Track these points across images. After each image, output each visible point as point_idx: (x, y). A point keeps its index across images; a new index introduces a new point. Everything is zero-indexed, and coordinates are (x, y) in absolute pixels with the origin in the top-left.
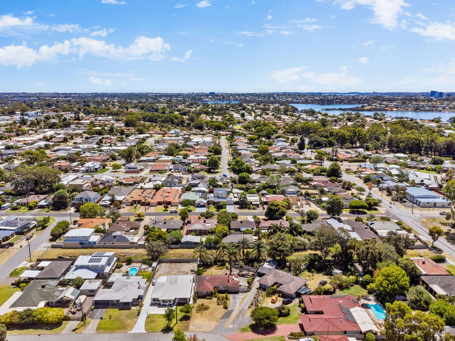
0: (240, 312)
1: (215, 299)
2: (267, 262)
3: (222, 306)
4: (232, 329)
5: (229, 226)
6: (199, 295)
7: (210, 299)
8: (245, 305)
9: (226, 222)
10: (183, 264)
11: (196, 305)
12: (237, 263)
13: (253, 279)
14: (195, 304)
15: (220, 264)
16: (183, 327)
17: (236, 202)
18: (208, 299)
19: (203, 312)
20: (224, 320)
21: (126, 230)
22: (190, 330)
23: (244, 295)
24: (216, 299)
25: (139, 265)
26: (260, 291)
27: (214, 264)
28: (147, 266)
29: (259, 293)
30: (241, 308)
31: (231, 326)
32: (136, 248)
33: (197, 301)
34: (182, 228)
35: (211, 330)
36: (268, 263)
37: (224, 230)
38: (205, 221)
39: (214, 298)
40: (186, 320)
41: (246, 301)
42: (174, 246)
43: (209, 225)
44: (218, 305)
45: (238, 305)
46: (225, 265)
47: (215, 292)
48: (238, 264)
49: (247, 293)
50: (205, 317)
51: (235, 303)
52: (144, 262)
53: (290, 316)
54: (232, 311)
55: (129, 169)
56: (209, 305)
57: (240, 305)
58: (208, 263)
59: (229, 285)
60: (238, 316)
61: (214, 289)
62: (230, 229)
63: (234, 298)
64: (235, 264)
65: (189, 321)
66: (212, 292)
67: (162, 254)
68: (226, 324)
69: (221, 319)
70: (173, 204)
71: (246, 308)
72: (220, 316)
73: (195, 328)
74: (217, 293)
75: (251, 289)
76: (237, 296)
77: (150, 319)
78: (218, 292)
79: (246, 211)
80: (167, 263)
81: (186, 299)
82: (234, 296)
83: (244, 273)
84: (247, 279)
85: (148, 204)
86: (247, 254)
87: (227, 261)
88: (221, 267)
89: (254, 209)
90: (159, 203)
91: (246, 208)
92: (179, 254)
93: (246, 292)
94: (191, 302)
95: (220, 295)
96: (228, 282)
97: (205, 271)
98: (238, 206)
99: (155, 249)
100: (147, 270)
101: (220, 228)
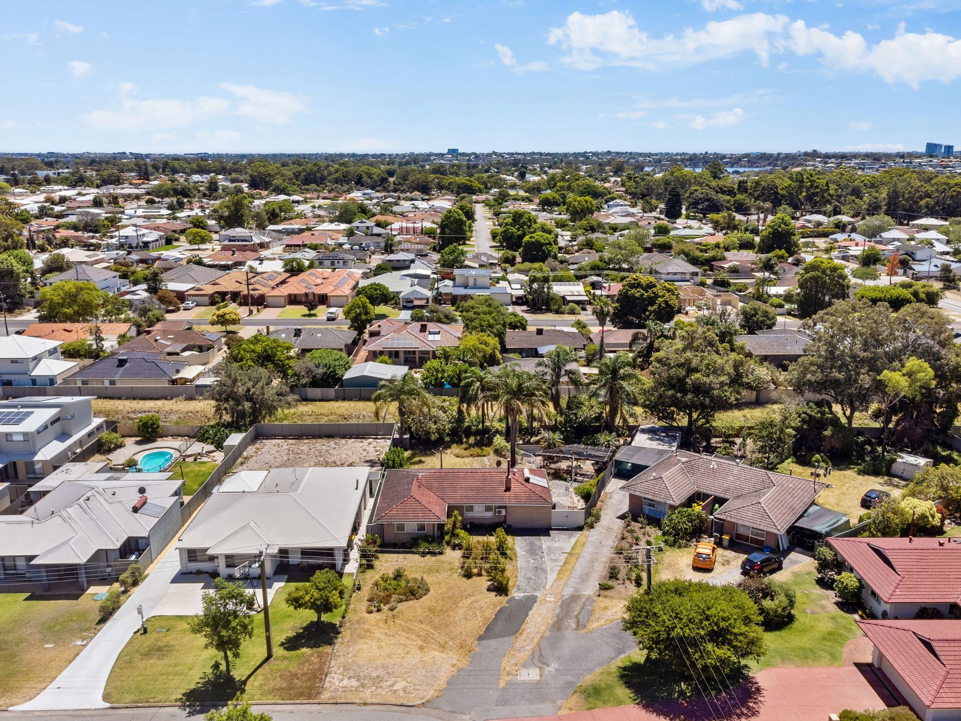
0: (567, 605)
1: (453, 556)
2: (644, 431)
3: (483, 582)
4: (537, 691)
5: (501, 336)
6: (390, 536)
7: (433, 554)
8: (584, 578)
9: (490, 326)
10: (343, 441)
11: (372, 577)
12: (534, 439)
13: (601, 485)
14: (369, 573)
15: (472, 440)
16: (294, 676)
17: (518, 298)
18: (423, 554)
19: (401, 606)
20: (493, 643)
21: (168, 350)
22: (325, 696)
23: (573, 540)
24: (458, 553)
25: (177, 443)
26: (636, 526)
27: (453, 442)
28: (212, 448)
29: (632, 531)
30: (568, 592)
31: (532, 675)
32: (190, 398)
33: (376, 563)
34: (351, 348)
35: (431, 694)
36: (646, 436)
37: (486, 344)
38: (423, 329)
39: (448, 551)
40: (316, 645)
41: (580, 566)
42: (317, 392)
43: (437, 337)
44: (468, 575)
45: (552, 577)
46: (490, 443)
47: (454, 526)
48: (537, 442)
49: (585, 532)
50: (408, 630)
51: (539, 569)
52: (201, 435)
54: (528, 603)
55: (230, 241)
56: (428, 579)
57: (558, 579)
58: (428, 433)
59: (509, 499)
60: (557, 626)
61: (449, 516)
62: (504, 350)
63: (533, 551)
64: (529, 442)
65: (327, 649)
66: (441, 527)
67: (271, 410)
68: (507, 663)
69: (481, 638)
70: (332, 301)
71: (591, 588)
72: (477, 624)
73: (354, 683)
74: (462, 533)
75: (598, 518)
76: (544, 542)
77: (150, 639)
78: (464, 528)
79: (550, 316)
80: (285, 437)
81: (329, 552)
82: (531, 543)
83: (564, 465)
84: (576, 485)
85: (260, 302)
86: (569, 407)
87: (497, 431)
88: (476, 450)
89: (572, 312)
90: (294, 300)
91: (549, 310)
92: (332, 414)
93: (580, 528)
94: (352, 567)
95: (475, 539)
96: (508, 489)
97: (420, 462)
98: (525, 308)
99: (241, 390)
100: (204, 459)
101: (473, 339)
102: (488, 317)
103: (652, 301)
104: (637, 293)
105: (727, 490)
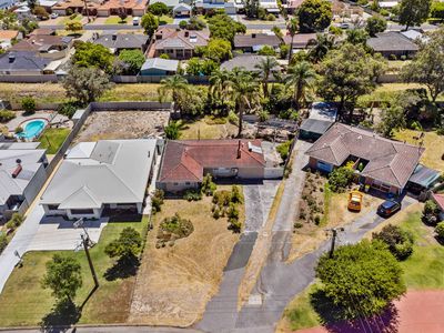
0: (275, 240)
1: (207, 201)
2: (316, 107)
3: (225, 223)
5: (231, 40)
6: (169, 188)
7: (196, 200)
9: (226, 34)
10: (142, 113)
11: (160, 217)
12: (252, 111)
13: (291, 146)
14: (158, 214)
15: (216, 112)
16: (112, 302)
17: (241, 10)
18: (190, 200)
19: (177, 242)
20: (232, 273)
21: (41, 49)
22: (131, 319)
23: (277, 187)
24: (211, 198)
25: (47, 115)
26: (313, 176)
27: (205, 114)
28: (67, 118)
29: (311, 181)
30: (276, 229)
31: (255, 300)
32: (54, 82)
33: (162, 207)
34: (145, 48)
35: (195, 317)
36: (317, 111)
37: (223, 47)
38: (187, 35)
39: (204, 196)
40: (125, 276)
41: (282, 206)
42: (127, 78)
43: (195, 40)
44: (216, 217)
45: (266, 217)
46: (226, 115)
47: (208, 182)
48: (254, 113)
49: (284, 181)
50: (181, 263)
51: (258, 211)
52: (60, 109)
53: (413, 255)
54: (254, 236)
56: (193, 220)
57: (270, 218)
58: (191, 110)
60: (270, 258)
61: (204, 175)
62: (234, 48)
63: (254, 197)
64: (248, 114)
65: (131, 279)
66: (200, 184)
67: (100, 94)
68: (241, 291)
69: (225, 269)
70: (135, 12)
71: (289, 227)
72: (223, 257)
73: (149, 309)
74: (212, 185)
75: (290, 171)
76: (260, 189)
78: (213, 180)
79: (258, 22)
80: (109, 110)
82: (253, 190)
83: (269, 131)
84: (277, 145)
85: (94, 13)
86: (273, 93)
87: (231, 108)
88: (219, 120)
89: (271, 19)
90: (113, 12)
91: (257, 18)
93: (281, 178)
94: (148, 210)
95: (220, 188)
96: (239, 157)
97: (187, 128)
98: (244, 16)
99: (79, 83)
100: (63, 126)
101: (216, 43)
102: (224, 28)
103: (318, 15)
104: (310, 10)
105: (368, 154)
